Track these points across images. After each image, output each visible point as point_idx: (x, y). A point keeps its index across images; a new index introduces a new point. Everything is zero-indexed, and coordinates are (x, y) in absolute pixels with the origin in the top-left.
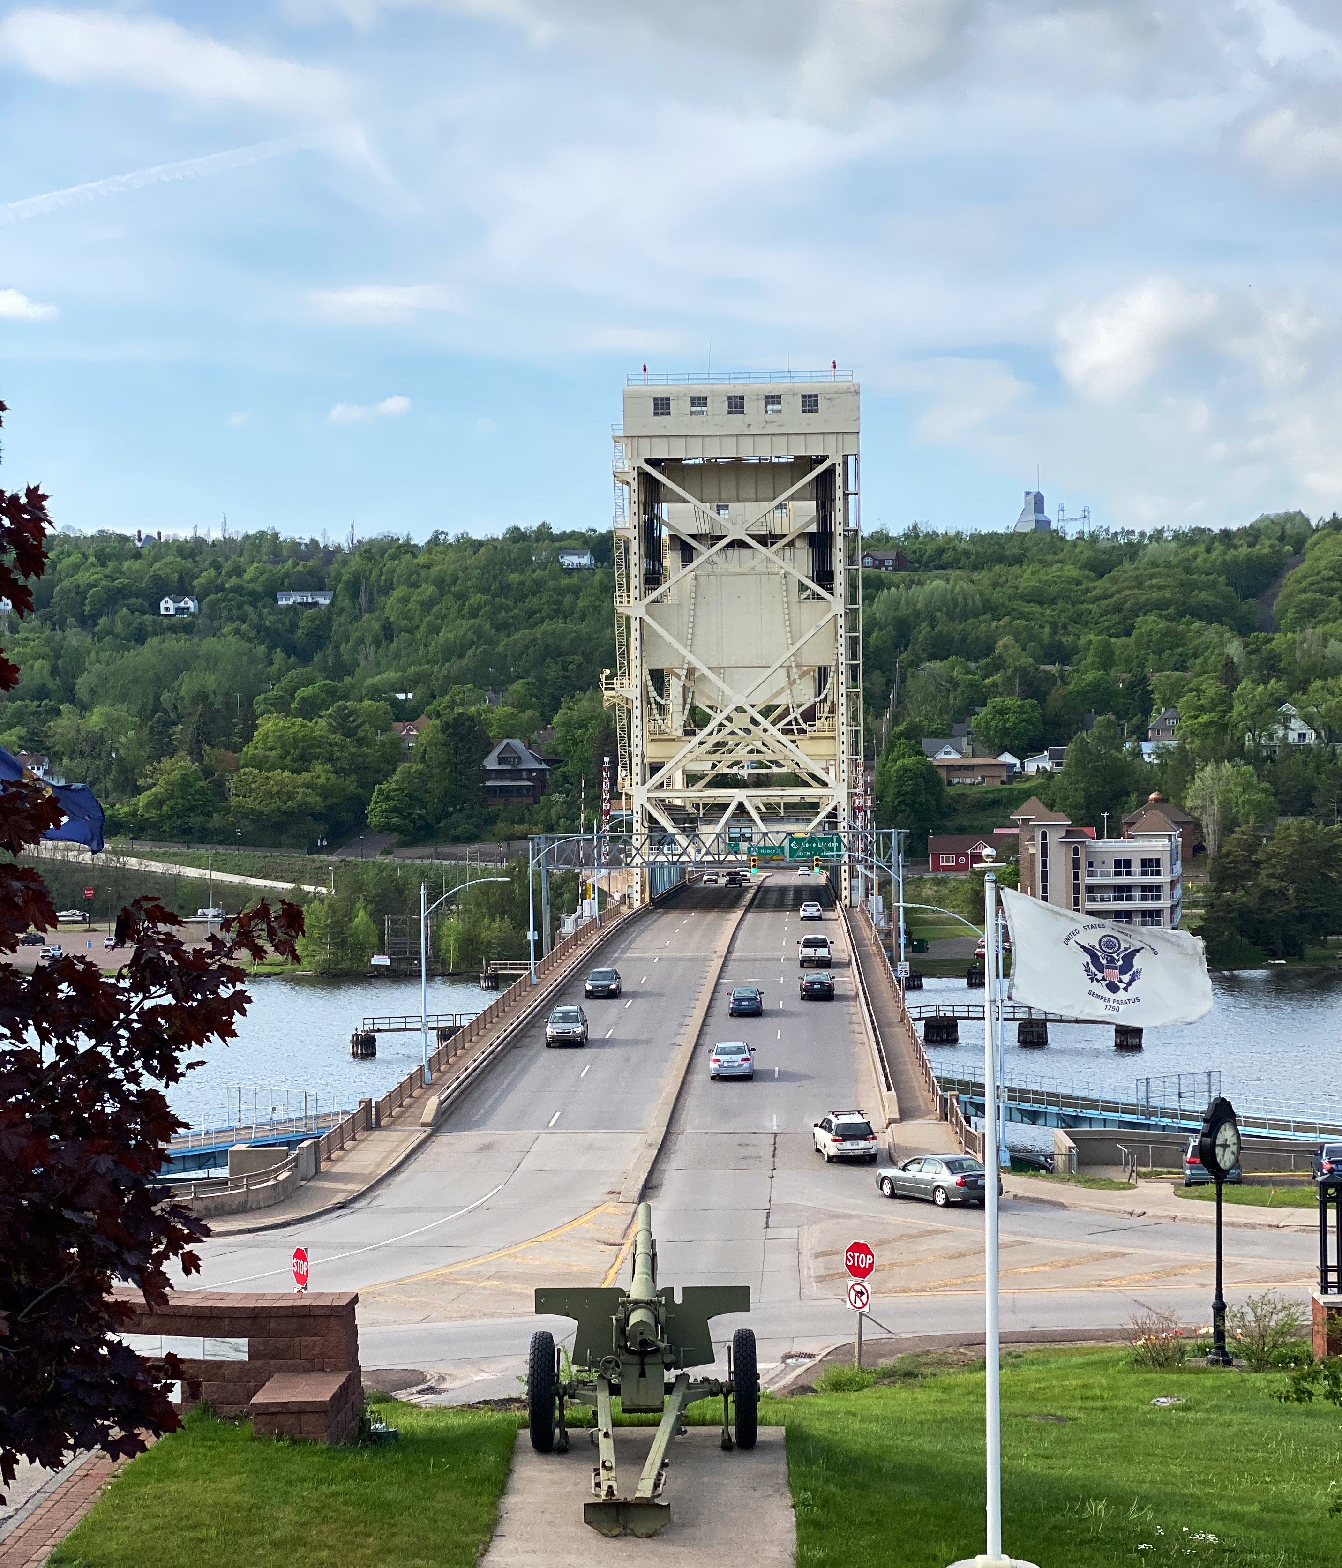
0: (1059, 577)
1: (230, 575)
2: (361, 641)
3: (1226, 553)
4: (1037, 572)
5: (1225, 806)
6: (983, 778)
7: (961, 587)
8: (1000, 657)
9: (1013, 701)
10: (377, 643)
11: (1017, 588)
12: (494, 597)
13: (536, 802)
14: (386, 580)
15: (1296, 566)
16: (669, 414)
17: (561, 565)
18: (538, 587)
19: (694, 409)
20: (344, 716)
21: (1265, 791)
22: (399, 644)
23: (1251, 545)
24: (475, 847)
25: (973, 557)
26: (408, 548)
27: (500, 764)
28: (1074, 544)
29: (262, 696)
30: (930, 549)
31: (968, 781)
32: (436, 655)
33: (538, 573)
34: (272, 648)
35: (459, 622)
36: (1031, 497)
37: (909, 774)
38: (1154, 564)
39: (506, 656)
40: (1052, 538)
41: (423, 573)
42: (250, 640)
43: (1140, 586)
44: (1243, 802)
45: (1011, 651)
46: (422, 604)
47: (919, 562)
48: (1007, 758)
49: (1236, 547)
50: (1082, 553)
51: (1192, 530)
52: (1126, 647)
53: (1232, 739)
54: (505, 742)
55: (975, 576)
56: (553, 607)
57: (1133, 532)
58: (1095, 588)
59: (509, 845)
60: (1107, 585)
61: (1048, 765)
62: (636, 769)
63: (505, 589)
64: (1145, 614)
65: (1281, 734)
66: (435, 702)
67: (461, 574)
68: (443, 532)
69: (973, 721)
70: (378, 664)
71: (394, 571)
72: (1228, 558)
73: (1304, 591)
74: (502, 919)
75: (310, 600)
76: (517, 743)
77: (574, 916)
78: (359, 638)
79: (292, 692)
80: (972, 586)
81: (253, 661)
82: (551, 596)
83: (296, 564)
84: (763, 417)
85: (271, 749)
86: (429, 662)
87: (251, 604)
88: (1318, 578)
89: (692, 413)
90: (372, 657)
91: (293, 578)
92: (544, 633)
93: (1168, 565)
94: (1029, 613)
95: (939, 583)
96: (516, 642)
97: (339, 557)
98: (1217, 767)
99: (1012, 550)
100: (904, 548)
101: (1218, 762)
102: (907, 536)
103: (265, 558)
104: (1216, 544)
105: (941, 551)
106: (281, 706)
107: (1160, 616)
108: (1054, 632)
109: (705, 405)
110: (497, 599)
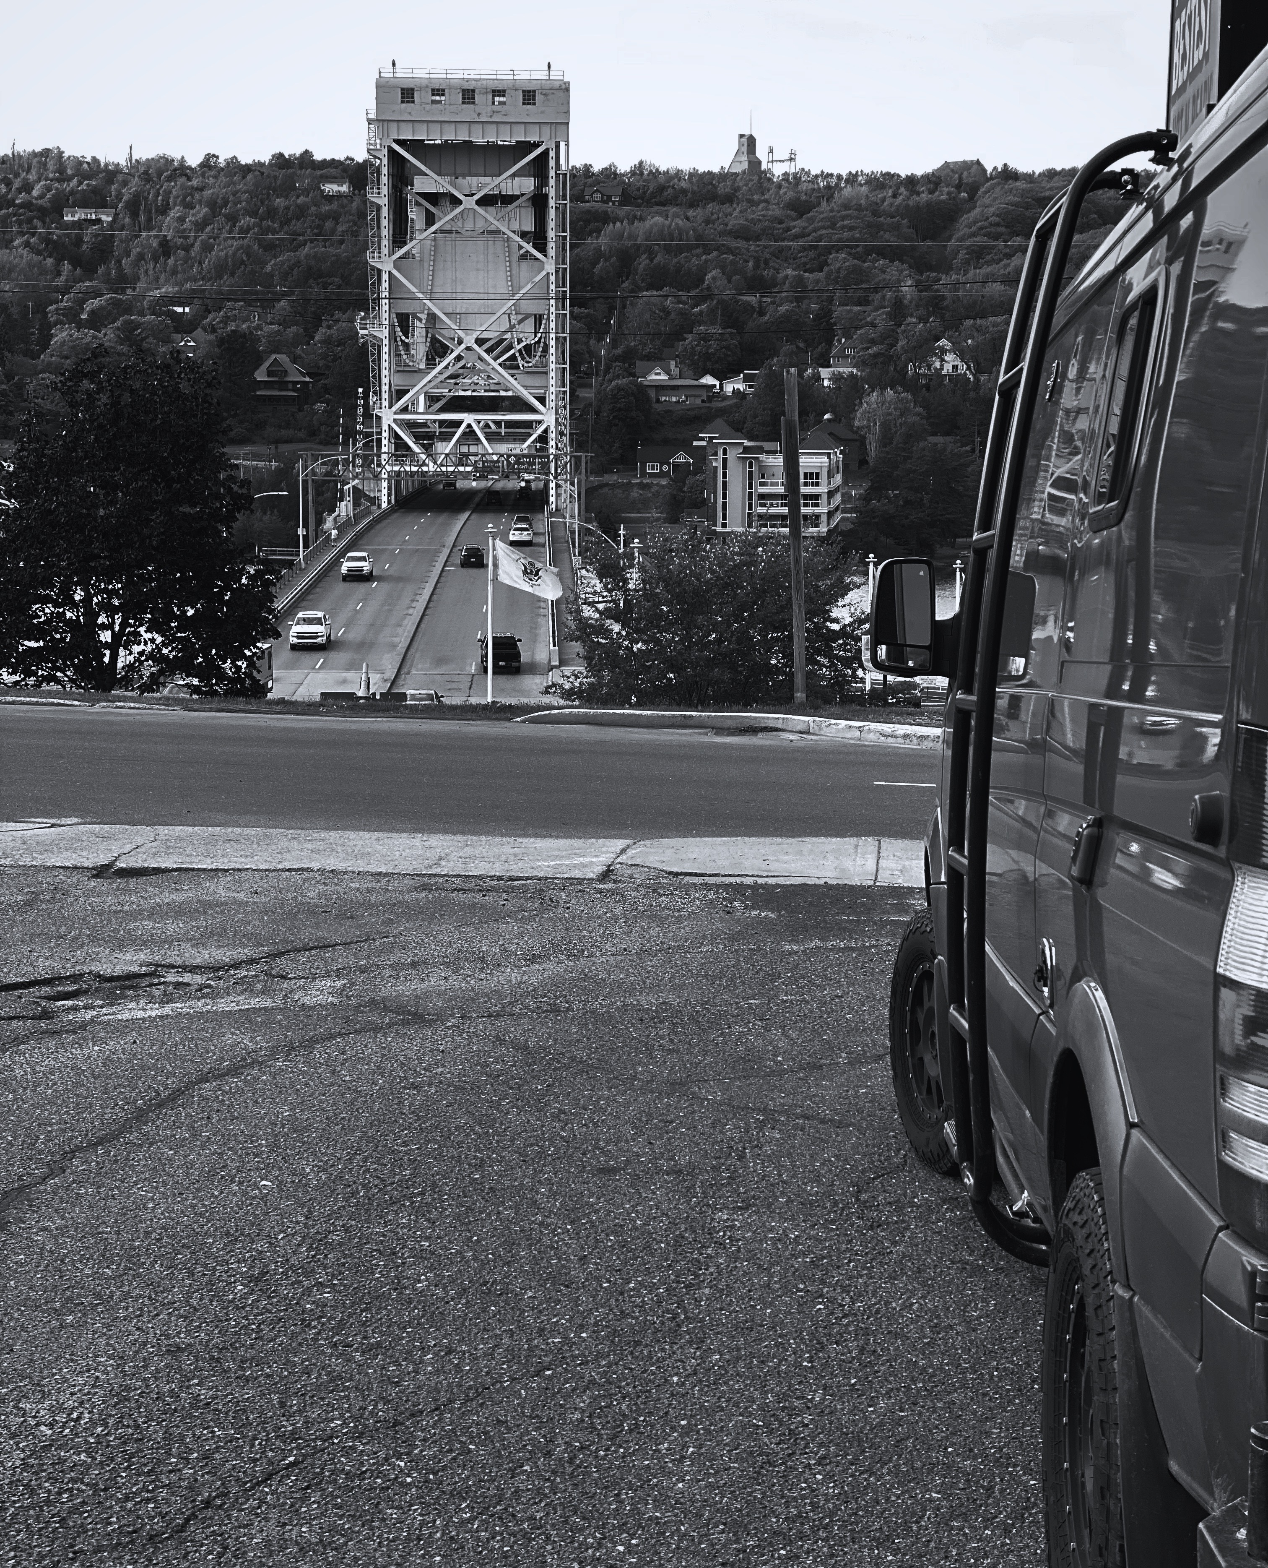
0: (764, 216)
1: (19, 191)
2: (141, 257)
3: (909, 199)
4: (746, 210)
5: (886, 426)
6: (687, 397)
7: (677, 224)
8: (709, 288)
9: (714, 330)
10: (156, 260)
11: (726, 225)
12: (261, 220)
13: (301, 410)
14: (163, 200)
15: (969, 212)
16: (413, 102)
17: (323, 191)
18: (301, 212)
19: (434, 98)
20: (129, 328)
21: (919, 414)
22: (176, 261)
23: (931, 192)
24: (248, 449)
25: (689, 195)
26: (181, 170)
27: (269, 376)
28: (779, 186)
29: (54, 306)
30: (652, 187)
31: (674, 399)
32: (209, 272)
33: (301, 200)
34: (59, 261)
35: (230, 242)
36: (744, 140)
37: (622, 393)
38: (846, 206)
39: (272, 276)
40: (760, 178)
41: (197, 196)
42: (39, 253)
43: (833, 226)
44: (901, 424)
45: (718, 283)
46: (196, 224)
47: (642, 199)
48: (709, 380)
49: (918, 194)
50: (785, 193)
51: (883, 175)
52: (818, 281)
53: (895, 369)
54: (273, 357)
55: (691, 213)
56: (316, 231)
57: (832, 175)
58: (794, 227)
59: (276, 448)
60: (804, 224)
61: (741, 387)
62: (385, 396)
63: (271, 213)
64: (837, 252)
65: (937, 365)
66: (211, 316)
67: (231, 198)
68: (214, 156)
69: (680, 346)
70: (157, 279)
71: (170, 192)
72: (911, 203)
73: (974, 235)
74: (272, 512)
75: (94, 217)
76: (283, 358)
77: (334, 515)
78: (139, 253)
79: (81, 303)
80: (688, 224)
81: (43, 272)
82: (313, 221)
83: (80, 183)
84: (490, 108)
85: (66, 358)
86: (203, 279)
87: (39, 218)
88: (986, 224)
89: (433, 102)
90: (151, 272)
91: (78, 196)
92: (307, 256)
93: (859, 208)
94: (737, 248)
95: (658, 219)
96: (283, 262)
97: (120, 178)
98: (882, 394)
99: (723, 189)
100: (629, 184)
101: (883, 389)
102: (633, 173)
103: (51, 175)
104: (902, 189)
105: (662, 189)
106: (71, 316)
107: (850, 254)
108: (756, 267)
109: (443, 95)
110: (264, 222)
